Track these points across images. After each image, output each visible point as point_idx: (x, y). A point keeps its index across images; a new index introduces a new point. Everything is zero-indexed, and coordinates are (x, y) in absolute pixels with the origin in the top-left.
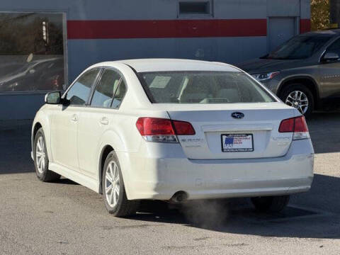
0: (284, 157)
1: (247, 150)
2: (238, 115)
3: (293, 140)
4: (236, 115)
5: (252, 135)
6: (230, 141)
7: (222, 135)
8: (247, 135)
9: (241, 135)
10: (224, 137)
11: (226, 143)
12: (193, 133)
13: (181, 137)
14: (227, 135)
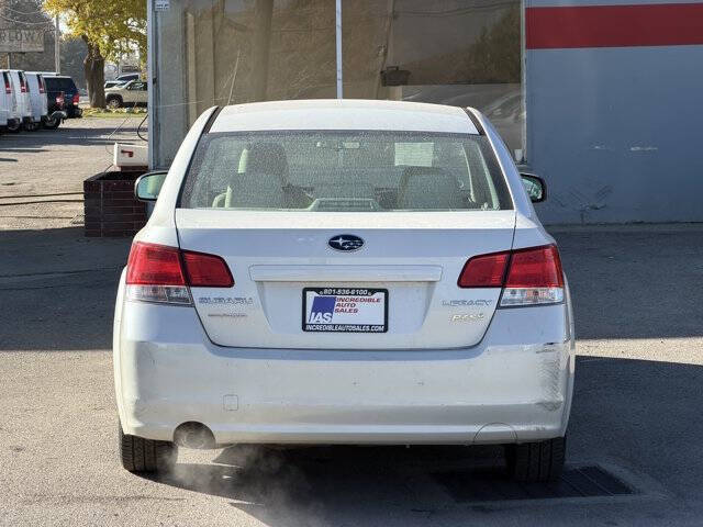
0: (470, 350)
1: (371, 329)
2: (347, 242)
3: (498, 307)
4: (341, 241)
5: (386, 292)
6: (324, 305)
7: (305, 291)
8: (373, 291)
9: (355, 291)
10: (311, 296)
11: (316, 309)
12: (229, 282)
13: (197, 292)
14: (318, 290)
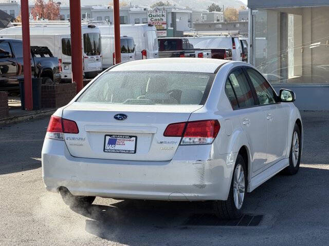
1: (129, 152)
2: (121, 117)
3: (180, 145)
4: (118, 116)
5: (136, 137)
6: (113, 142)
7: (106, 136)
8: (131, 137)
9: (124, 136)
11: (109, 143)
12: (77, 132)
13: (66, 135)
14: (110, 136)
